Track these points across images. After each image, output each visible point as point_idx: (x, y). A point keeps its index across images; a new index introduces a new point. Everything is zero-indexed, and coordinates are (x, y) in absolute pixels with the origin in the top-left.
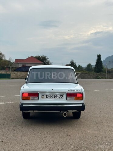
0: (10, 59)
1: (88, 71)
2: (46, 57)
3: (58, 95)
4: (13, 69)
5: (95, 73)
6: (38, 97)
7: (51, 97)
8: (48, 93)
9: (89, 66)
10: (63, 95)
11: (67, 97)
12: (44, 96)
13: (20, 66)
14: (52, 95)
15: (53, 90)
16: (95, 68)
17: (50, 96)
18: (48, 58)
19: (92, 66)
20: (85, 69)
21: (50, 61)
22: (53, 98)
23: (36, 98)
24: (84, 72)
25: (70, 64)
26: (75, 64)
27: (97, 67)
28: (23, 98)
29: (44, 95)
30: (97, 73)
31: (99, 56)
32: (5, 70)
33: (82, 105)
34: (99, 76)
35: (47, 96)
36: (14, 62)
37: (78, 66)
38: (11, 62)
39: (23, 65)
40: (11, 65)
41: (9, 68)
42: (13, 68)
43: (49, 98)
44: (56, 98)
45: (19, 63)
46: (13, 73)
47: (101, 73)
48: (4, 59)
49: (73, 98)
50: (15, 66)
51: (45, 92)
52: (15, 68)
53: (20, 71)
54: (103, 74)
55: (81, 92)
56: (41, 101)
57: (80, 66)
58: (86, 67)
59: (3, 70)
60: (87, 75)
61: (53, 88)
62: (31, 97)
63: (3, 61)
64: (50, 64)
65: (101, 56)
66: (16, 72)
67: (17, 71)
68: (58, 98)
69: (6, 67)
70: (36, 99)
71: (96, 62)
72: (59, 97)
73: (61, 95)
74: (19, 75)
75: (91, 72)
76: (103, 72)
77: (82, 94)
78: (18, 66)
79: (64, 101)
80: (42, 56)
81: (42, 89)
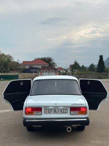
0: (18, 61)
1: (91, 72)
2: (51, 58)
3: (62, 109)
4: (20, 71)
5: (98, 73)
6: (41, 112)
7: (55, 112)
8: (51, 108)
9: (92, 66)
10: (67, 109)
11: (71, 111)
12: (47, 111)
13: (27, 67)
14: (56, 109)
15: (56, 104)
16: (98, 68)
17: (53, 110)
18: (53, 60)
19: (95, 66)
20: (88, 69)
21: (55, 62)
22: (56, 112)
23: (39, 112)
24: (87, 72)
25: (74, 64)
26: (79, 64)
27: (99, 67)
28: (26, 113)
29: (48, 109)
30: (100, 73)
31: (101, 57)
32: (13, 72)
33: (86, 119)
34: (102, 76)
35: (51, 111)
36: (22, 64)
37: (81, 66)
38: (19, 63)
39: (30, 66)
40: (19, 67)
41: (17, 69)
42: (21, 69)
43: (53, 112)
44: (59, 112)
45: (26, 65)
46: (21, 75)
47: (104, 73)
48: (12, 61)
49: (77, 112)
50: (22, 68)
52: (22, 69)
53: (27, 72)
54: (106, 74)
55: (84, 106)
56: (45, 116)
57: (83, 66)
58: (89, 67)
59: (12, 72)
60: (90, 75)
62: (34, 112)
63: (12, 63)
64: (55, 65)
65: (103, 56)
66: (24, 74)
67: (24, 72)
68: (62, 113)
69: (14, 68)
70: (39, 114)
71: (99, 63)
72: (63, 111)
73: (64, 109)
74: (27, 76)
75: (94, 72)
76: (105, 72)
77: (86, 108)
78: (25, 68)
79: (67, 116)
80: (48, 58)
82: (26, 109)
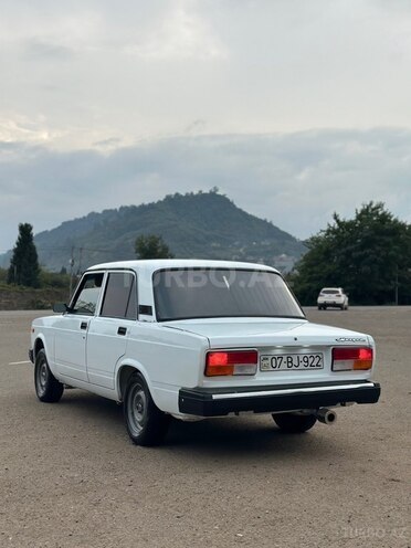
3: (308, 356)
5: (28, 290)
7: (290, 365)
8: (278, 352)
10: (321, 356)
11: (335, 362)
12: (269, 362)
14: (291, 355)
15: (296, 339)
16: (11, 270)
17: (285, 359)
22: (293, 367)
23: (249, 368)
27: (18, 267)
28: (209, 370)
29: (270, 358)
31: (25, 230)
33: (372, 385)
34: (44, 301)
35: (278, 362)
43: (284, 366)
44: (301, 366)
47: (49, 288)
49: (349, 363)
51: (273, 348)
55: (367, 344)
61: (296, 335)
62: (235, 366)
68: (309, 367)
70: (249, 371)
71: (16, 251)
72: (311, 361)
73: (314, 356)
81: (264, 338)
82: (211, 358)
